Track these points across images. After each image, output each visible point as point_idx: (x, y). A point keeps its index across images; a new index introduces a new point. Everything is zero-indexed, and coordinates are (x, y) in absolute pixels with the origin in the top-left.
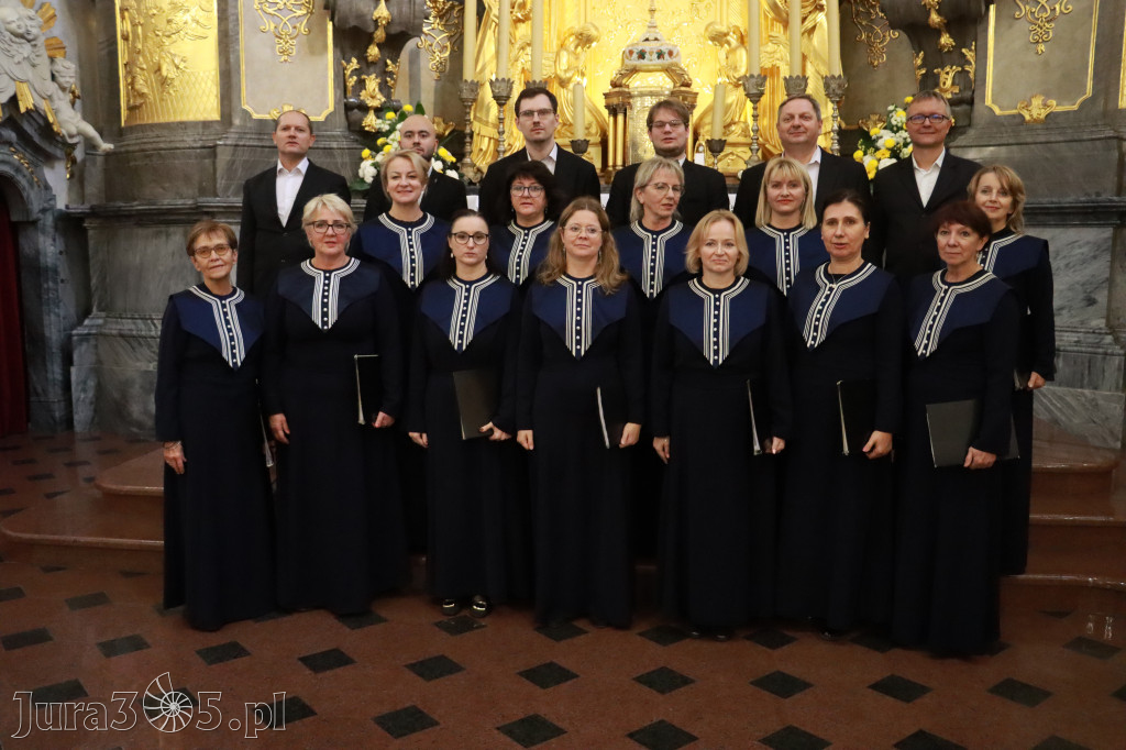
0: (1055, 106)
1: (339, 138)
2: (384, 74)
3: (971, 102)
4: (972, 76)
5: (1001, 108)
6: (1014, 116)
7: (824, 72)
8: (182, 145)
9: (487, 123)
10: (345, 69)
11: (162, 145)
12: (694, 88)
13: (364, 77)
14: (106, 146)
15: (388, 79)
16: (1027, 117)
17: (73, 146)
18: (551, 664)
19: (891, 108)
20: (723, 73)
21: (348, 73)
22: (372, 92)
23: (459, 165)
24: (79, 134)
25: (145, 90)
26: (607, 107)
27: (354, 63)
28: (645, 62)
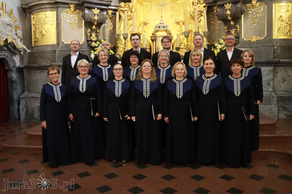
0: (258, 38)
1: (85, 48)
2: (97, 32)
3: (239, 37)
4: (238, 31)
5: (246, 39)
6: (249, 41)
7: (203, 31)
8: (47, 50)
9: (122, 44)
10: (87, 31)
11: (42, 50)
12: (172, 35)
13: (92, 33)
14: (29, 51)
15: (98, 34)
16: (252, 41)
17: (21, 51)
18: (140, 174)
19: (220, 39)
20: (179, 31)
21: (88, 32)
22: (94, 37)
23: (115, 54)
24: (22, 48)
25: (38, 37)
26: (151, 40)
27: (89, 30)
28: (160, 29)
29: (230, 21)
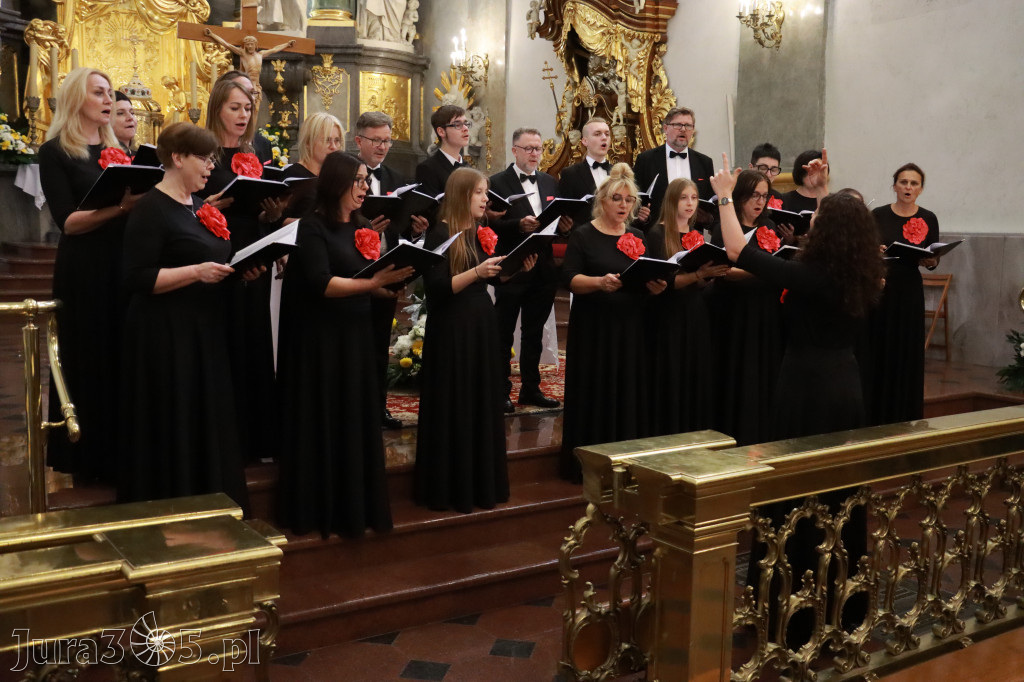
3: (297, 129)
4: (297, 117)
28: (134, 96)
29: (281, 95)
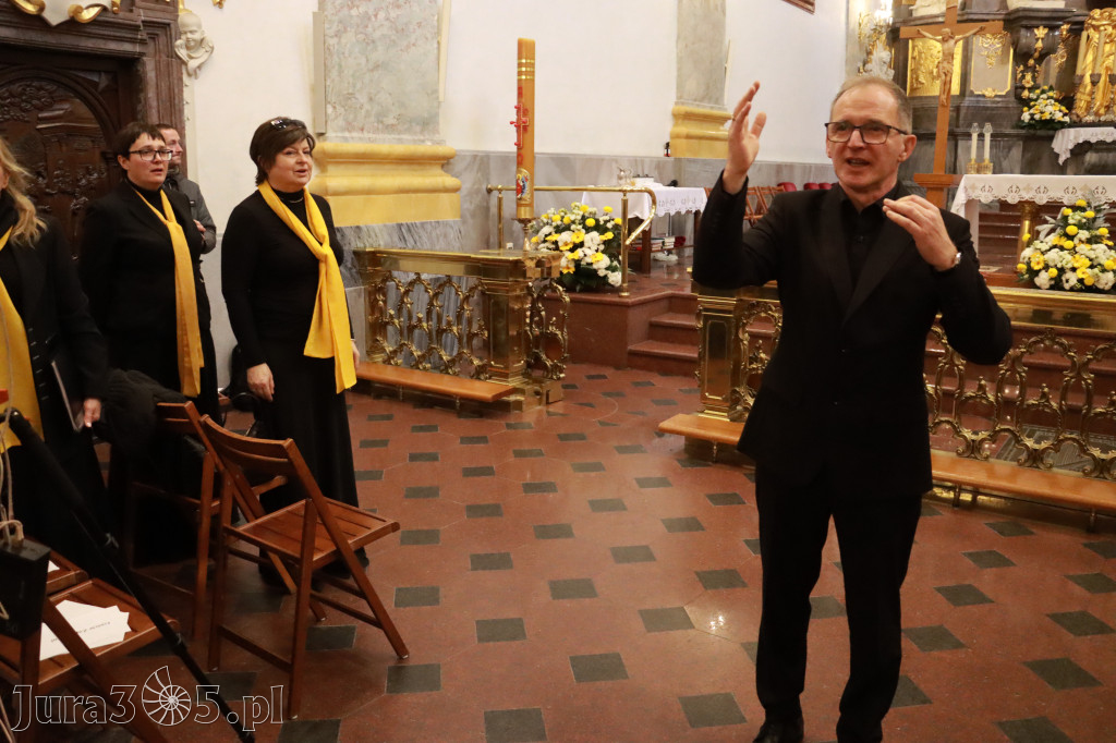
1: (1012, 102)
13: (1025, 73)
15: (1036, 74)
21: (1018, 72)
22: (1028, 81)
25: (924, 81)
27: (1022, 68)
